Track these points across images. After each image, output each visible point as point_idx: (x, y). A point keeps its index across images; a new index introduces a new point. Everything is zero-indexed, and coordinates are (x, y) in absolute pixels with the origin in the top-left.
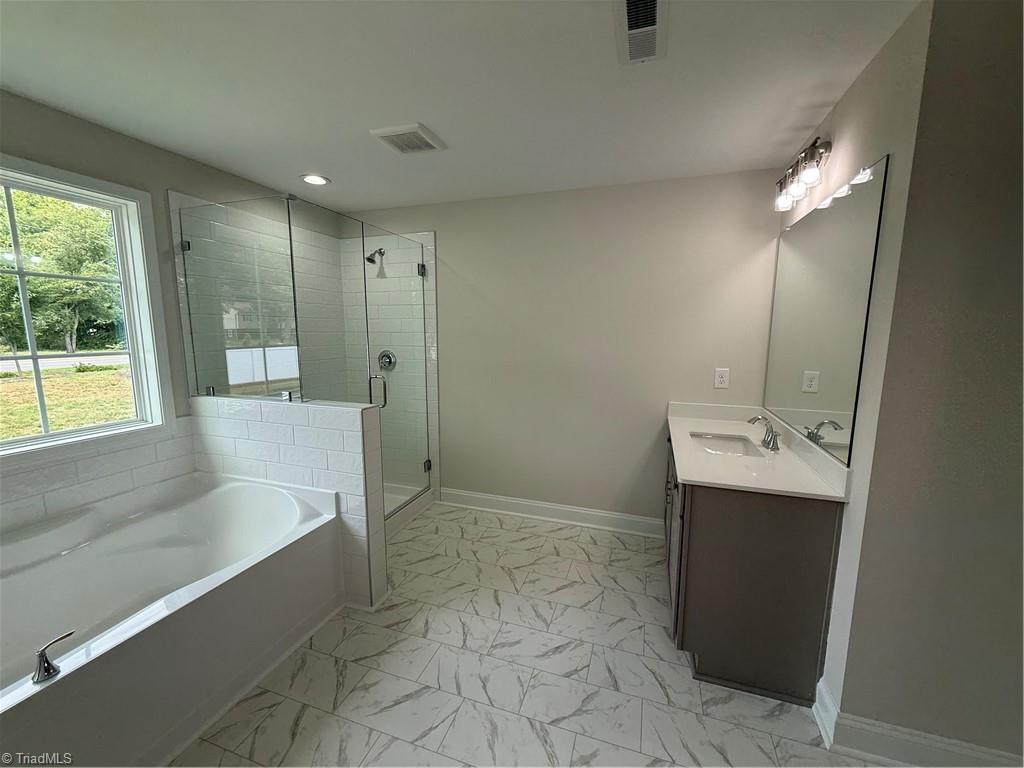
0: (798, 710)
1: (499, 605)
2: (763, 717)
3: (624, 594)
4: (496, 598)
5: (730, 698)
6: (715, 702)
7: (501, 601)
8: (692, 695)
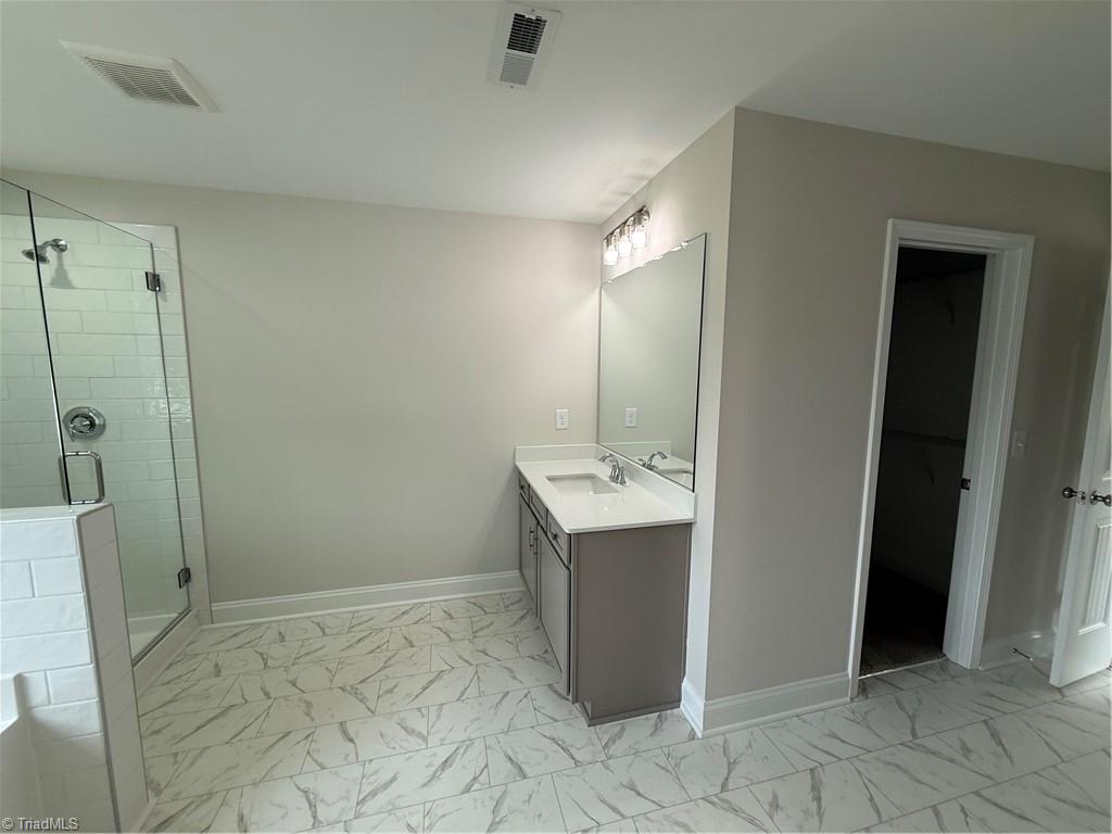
0: (672, 714)
1: (351, 741)
2: (652, 735)
3: (499, 665)
4: (345, 732)
5: (623, 730)
6: (613, 740)
7: (352, 735)
8: (593, 744)
